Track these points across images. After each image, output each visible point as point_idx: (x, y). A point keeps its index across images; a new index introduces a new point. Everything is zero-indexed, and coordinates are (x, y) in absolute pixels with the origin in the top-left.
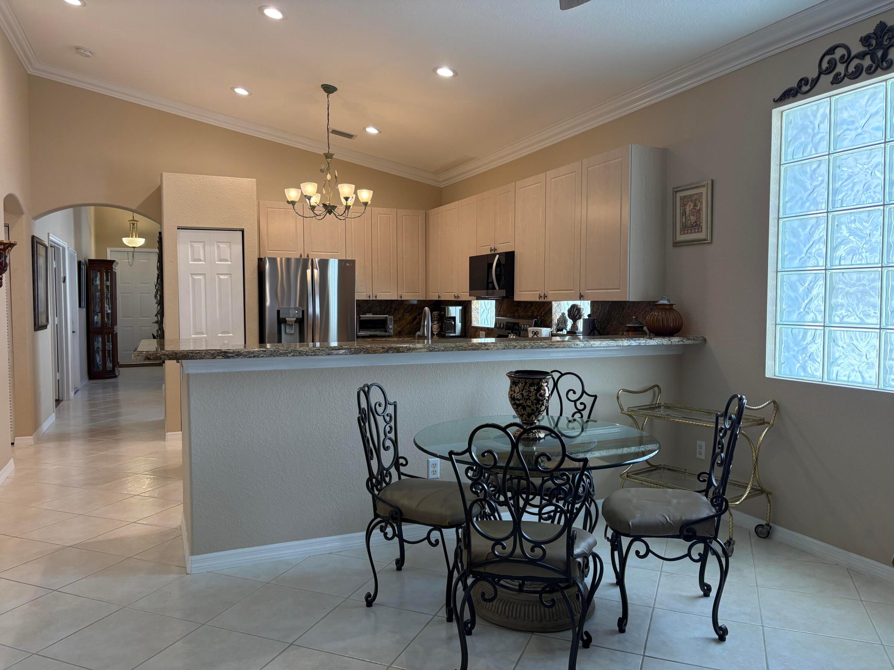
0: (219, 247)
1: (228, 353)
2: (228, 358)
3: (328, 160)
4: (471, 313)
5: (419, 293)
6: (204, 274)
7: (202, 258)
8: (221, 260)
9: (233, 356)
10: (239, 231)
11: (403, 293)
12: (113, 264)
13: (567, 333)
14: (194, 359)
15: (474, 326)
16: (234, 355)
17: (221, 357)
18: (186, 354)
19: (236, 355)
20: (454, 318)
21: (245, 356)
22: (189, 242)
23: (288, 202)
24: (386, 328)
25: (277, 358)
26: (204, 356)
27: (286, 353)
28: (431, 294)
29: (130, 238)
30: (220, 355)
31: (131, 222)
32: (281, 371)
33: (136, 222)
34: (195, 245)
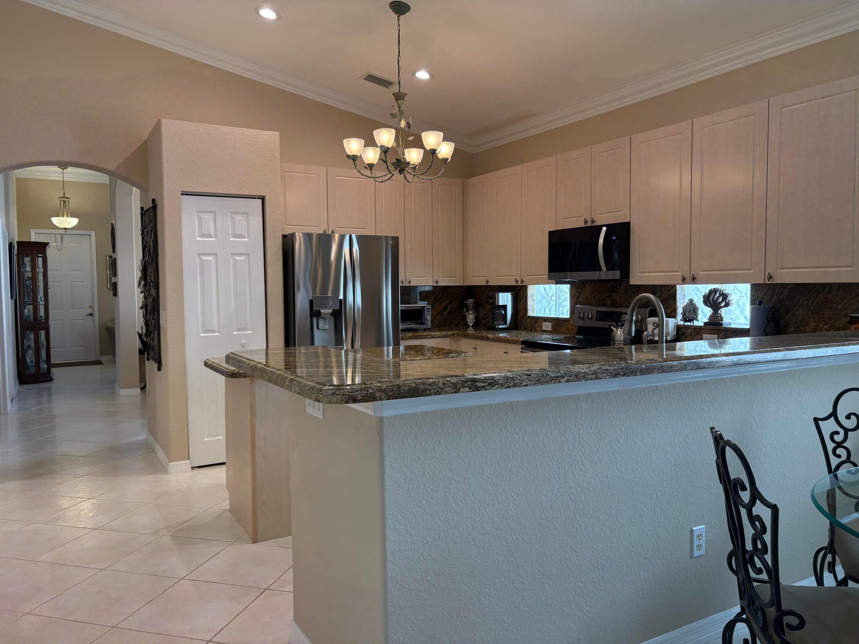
0: (233, 219)
1: (477, 382)
2: (478, 390)
3: (399, 101)
4: (526, 300)
5: (456, 277)
6: (215, 254)
7: (212, 233)
8: (236, 236)
9: (484, 387)
10: (258, 198)
11: (439, 277)
12: (46, 247)
13: (704, 325)
14: (426, 395)
15: (530, 315)
16: (486, 384)
17: (467, 389)
18: (415, 387)
19: (489, 384)
20: (505, 307)
21: (502, 386)
22: (196, 212)
23: (348, 156)
24: (422, 320)
25: (546, 386)
26: (442, 389)
27: (558, 377)
28: (471, 278)
29: (61, 218)
30: (466, 385)
31: (62, 199)
32: (511, 403)
33: (67, 200)
34: (203, 215)
